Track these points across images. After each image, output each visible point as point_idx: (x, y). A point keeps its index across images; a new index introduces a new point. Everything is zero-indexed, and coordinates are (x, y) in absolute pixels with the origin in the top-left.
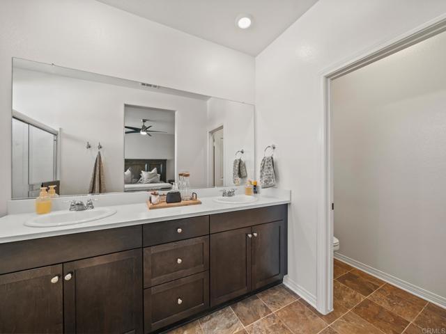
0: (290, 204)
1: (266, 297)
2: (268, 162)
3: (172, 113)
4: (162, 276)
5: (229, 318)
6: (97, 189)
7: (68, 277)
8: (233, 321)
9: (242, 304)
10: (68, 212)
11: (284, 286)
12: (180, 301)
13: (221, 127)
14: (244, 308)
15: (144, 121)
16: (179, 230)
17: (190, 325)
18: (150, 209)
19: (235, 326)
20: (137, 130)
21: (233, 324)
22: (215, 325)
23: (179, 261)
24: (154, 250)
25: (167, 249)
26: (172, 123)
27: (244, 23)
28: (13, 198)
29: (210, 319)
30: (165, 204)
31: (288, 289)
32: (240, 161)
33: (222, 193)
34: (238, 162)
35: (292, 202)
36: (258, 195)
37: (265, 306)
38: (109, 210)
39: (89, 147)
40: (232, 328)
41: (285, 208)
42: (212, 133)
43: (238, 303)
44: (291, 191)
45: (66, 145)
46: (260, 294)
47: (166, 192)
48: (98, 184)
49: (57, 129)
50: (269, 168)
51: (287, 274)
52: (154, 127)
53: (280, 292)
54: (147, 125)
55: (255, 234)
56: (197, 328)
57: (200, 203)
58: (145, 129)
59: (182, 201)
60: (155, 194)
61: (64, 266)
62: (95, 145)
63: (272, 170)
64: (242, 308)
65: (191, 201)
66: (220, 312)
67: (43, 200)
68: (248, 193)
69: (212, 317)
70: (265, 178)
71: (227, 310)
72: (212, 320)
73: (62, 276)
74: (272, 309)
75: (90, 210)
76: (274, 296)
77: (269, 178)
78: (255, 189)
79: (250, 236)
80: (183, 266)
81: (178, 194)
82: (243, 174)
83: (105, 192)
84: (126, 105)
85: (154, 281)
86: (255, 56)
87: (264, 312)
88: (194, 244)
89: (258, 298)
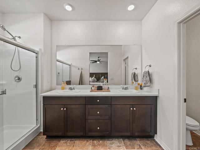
0: (158, 96)
1: (141, 141)
2: (146, 74)
3: (107, 53)
4: (92, 117)
5: (120, 143)
6: (81, 84)
7: (65, 109)
8: (121, 145)
9: (128, 140)
10: (68, 90)
11: (154, 140)
12: (98, 128)
13: (128, 58)
14: (128, 142)
15: (98, 58)
16: (98, 101)
17: (103, 139)
18: (90, 91)
19: (121, 147)
20: (96, 61)
21: (121, 146)
22: (113, 143)
23: (98, 112)
24: (89, 106)
25: (94, 107)
26: (107, 57)
27: (131, 8)
28: (57, 85)
29: (111, 140)
30: (96, 90)
31: (156, 142)
32: (135, 73)
33: (122, 88)
34: (134, 74)
35: (160, 95)
36: (142, 90)
37: (139, 145)
38: (78, 90)
39: (79, 69)
40: (120, 147)
41: (156, 98)
42: (125, 60)
43: (126, 139)
44: (159, 90)
45: (73, 68)
46: (139, 139)
47: (97, 86)
48: (81, 82)
49: (70, 64)
50: (146, 77)
51: (156, 134)
52: (102, 59)
53: (151, 142)
54: (99, 59)
55: (135, 109)
56: (105, 142)
57: (110, 91)
58: (99, 61)
59: (103, 90)
60: (93, 86)
61: (64, 106)
62: (80, 69)
63: (148, 78)
64: (127, 142)
65: (107, 90)
66: (117, 139)
67: (62, 86)
68: (136, 89)
69: (112, 140)
70: (144, 82)
71: (120, 140)
72: (113, 141)
73: (64, 108)
74: (143, 148)
75: (73, 90)
76: (147, 143)
77: (146, 82)
78: (141, 87)
79: (132, 109)
80: (100, 115)
81: (101, 87)
82: (137, 80)
83: (83, 85)
84: (90, 53)
85: (89, 117)
86: (141, 20)
87: (138, 147)
88: (104, 107)
89: (137, 140)
